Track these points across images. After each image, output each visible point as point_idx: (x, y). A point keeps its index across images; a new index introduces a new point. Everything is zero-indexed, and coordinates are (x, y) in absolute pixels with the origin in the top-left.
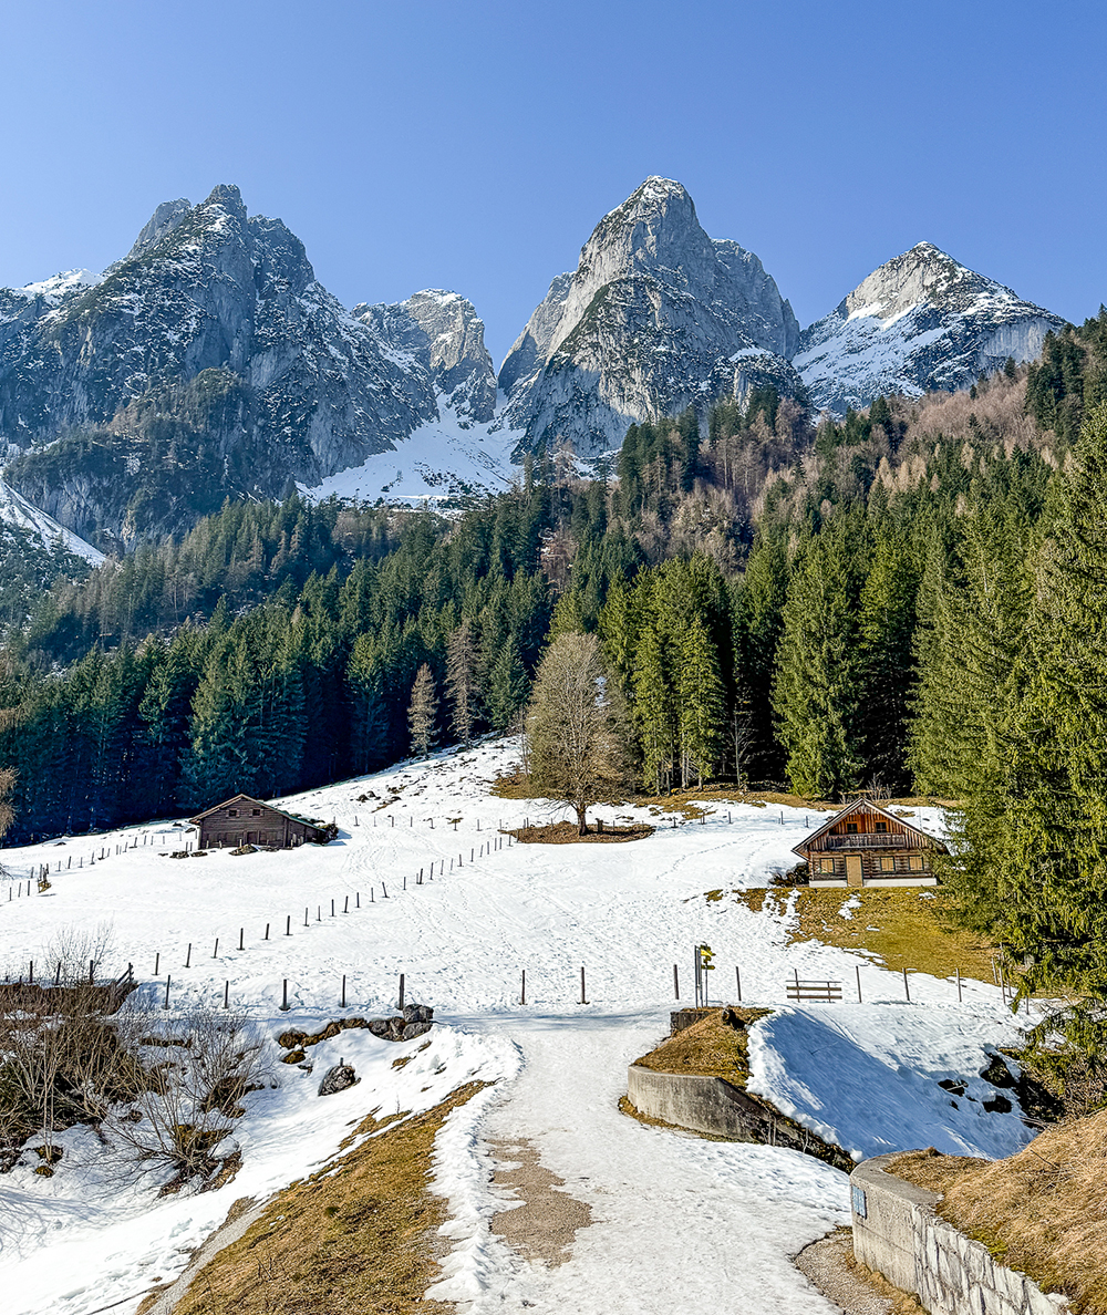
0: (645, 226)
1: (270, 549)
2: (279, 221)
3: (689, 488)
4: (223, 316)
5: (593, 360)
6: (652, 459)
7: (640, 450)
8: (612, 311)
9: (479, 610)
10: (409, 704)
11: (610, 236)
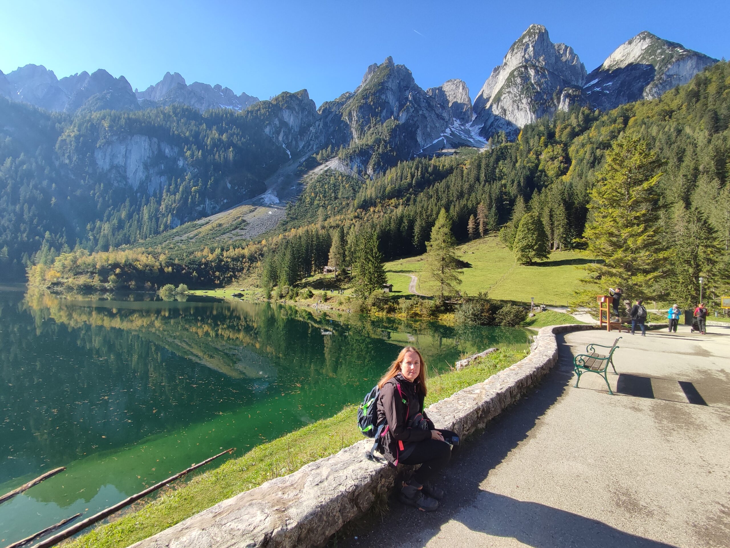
0: (528, 44)
1: (413, 176)
2: (404, 65)
3: (546, 146)
4: (390, 102)
5: (508, 97)
6: (534, 137)
7: (529, 133)
8: (516, 79)
9: (482, 195)
10: (468, 225)
11: (515, 51)
